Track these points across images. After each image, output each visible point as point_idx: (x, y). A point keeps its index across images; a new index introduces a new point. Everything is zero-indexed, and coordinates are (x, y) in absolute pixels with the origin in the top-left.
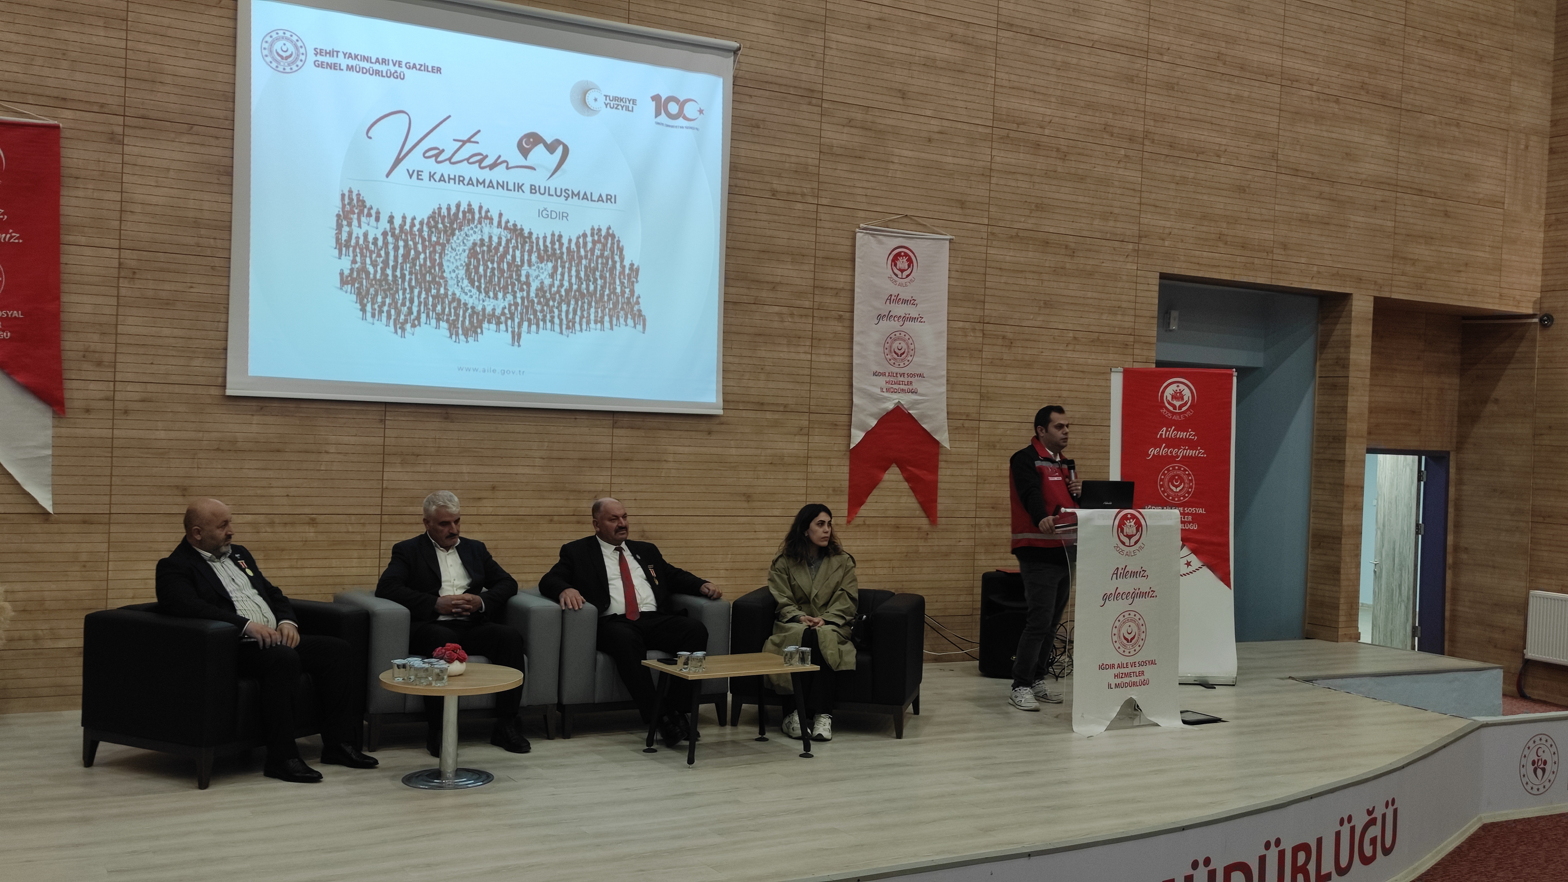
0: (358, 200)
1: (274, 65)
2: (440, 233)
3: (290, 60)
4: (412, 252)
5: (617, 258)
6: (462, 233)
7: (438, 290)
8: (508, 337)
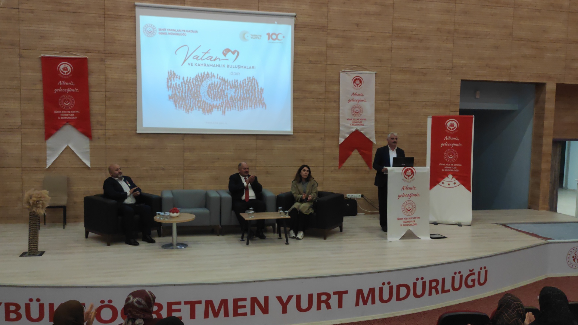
0: (173, 73)
1: (147, 35)
2: (199, 82)
3: (151, 33)
4: (190, 88)
5: (256, 86)
6: (206, 81)
7: (199, 99)
8: (221, 112)
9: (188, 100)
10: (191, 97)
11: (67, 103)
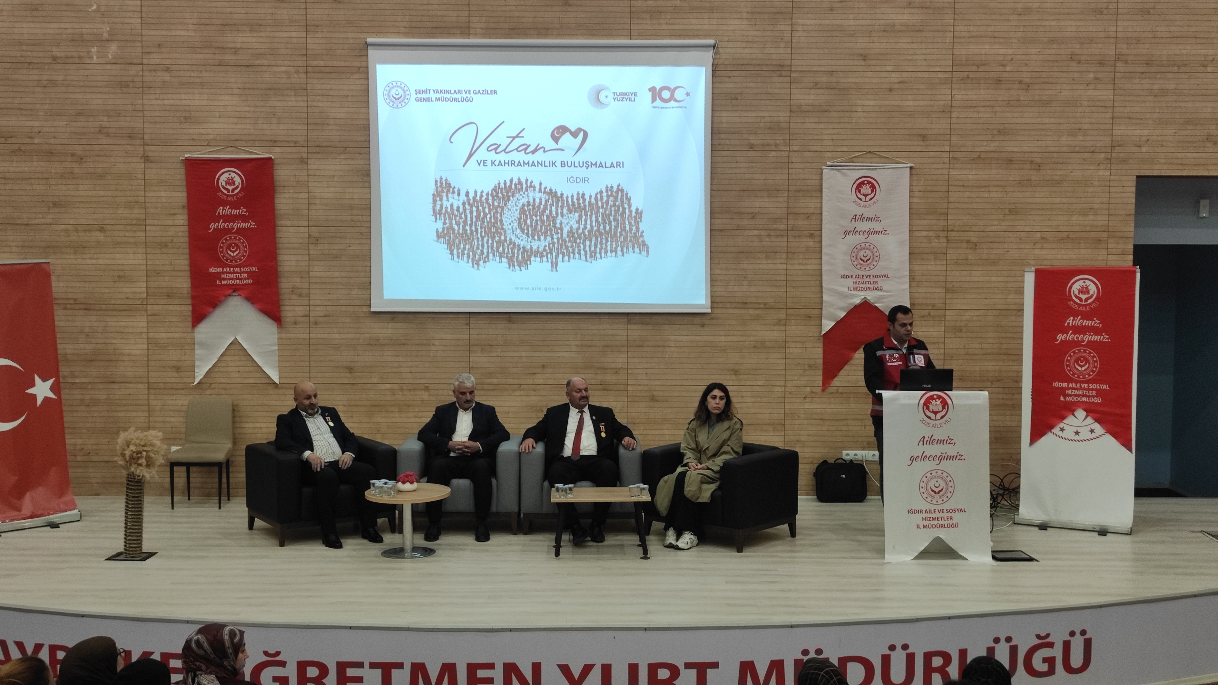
0: (446, 183)
1: (391, 104)
2: (500, 200)
3: (400, 100)
5: (626, 206)
6: (515, 198)
8: (549, 265)
9: (478, 239)
10: (483, 234)
11: (233, 252)
